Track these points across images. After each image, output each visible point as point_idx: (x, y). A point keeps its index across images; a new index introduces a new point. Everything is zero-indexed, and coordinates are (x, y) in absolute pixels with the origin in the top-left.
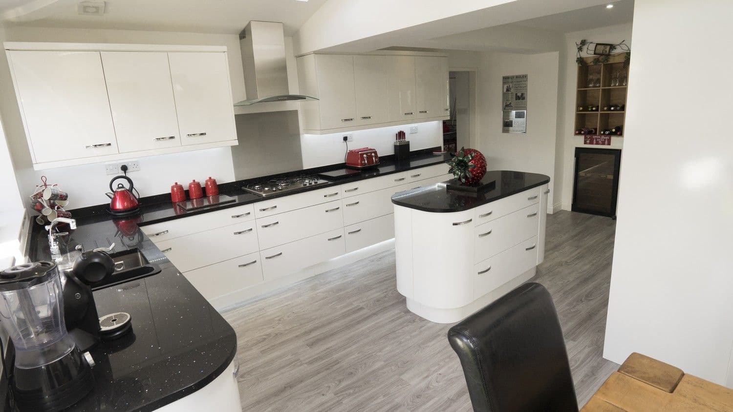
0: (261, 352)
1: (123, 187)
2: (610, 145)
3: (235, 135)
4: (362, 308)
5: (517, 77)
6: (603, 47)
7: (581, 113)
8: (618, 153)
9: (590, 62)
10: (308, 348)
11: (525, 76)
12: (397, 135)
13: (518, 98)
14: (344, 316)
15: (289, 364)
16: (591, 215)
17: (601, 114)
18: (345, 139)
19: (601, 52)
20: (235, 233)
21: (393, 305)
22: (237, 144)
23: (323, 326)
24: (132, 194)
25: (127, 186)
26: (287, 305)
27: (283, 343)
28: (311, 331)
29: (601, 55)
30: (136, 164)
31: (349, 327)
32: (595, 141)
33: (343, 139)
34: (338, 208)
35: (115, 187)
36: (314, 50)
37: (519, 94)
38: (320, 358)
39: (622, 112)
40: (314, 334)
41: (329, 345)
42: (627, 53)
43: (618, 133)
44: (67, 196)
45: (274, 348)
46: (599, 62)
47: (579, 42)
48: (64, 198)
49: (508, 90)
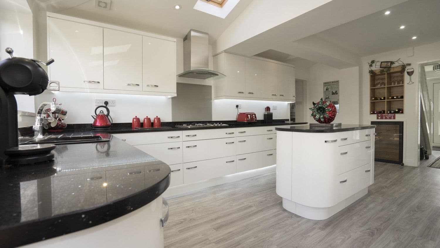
0: (179, 231)
1: (103, 113)
2: (395, 119)
3: (175, 90)
4: (251, 207)
5: (332, 82)
6: (386, 63)
7: (374, 101)
8: (401, 124)
9: (378, 72)
10: (215, 231)
11: (338, 82)
12: (266, 108)
13: (333, 94)
14: (239, 211)
15: (201, 242)
16: (385, 163)
17: (387, 101)
18: (237, 106)
19: (385, 66)
20: (169, 149)
21: (273, 206)
22: (176, 96)
23: (224, 216)
24: (108, 118)
25: (106, 113)
26: (198, 201)
27: (196, 226)
28: (216, 219)
29: (385, 68)
30: (114, 102)
31: (243, 218)
32: (384, 117)
33: (236, 106)
34: (233, 143)
35: (98, 112)
36: (224, 50)
37: (334, 92)
38: (225, 239)
39: (402, 99)
40: (219, 221)
41: (231, 230)
42: (402, 66)
43: (401, 112)
44: (66, 113)
45: (188, 229)
46: (384, 72)
47: (370, 62)
48: (64, 113)
49: (327, 90)
